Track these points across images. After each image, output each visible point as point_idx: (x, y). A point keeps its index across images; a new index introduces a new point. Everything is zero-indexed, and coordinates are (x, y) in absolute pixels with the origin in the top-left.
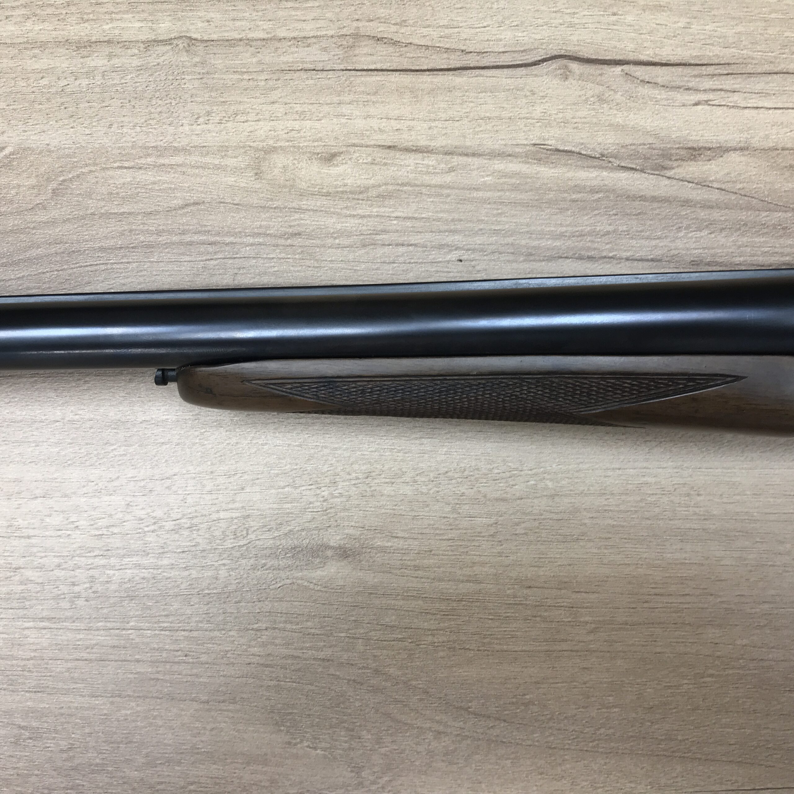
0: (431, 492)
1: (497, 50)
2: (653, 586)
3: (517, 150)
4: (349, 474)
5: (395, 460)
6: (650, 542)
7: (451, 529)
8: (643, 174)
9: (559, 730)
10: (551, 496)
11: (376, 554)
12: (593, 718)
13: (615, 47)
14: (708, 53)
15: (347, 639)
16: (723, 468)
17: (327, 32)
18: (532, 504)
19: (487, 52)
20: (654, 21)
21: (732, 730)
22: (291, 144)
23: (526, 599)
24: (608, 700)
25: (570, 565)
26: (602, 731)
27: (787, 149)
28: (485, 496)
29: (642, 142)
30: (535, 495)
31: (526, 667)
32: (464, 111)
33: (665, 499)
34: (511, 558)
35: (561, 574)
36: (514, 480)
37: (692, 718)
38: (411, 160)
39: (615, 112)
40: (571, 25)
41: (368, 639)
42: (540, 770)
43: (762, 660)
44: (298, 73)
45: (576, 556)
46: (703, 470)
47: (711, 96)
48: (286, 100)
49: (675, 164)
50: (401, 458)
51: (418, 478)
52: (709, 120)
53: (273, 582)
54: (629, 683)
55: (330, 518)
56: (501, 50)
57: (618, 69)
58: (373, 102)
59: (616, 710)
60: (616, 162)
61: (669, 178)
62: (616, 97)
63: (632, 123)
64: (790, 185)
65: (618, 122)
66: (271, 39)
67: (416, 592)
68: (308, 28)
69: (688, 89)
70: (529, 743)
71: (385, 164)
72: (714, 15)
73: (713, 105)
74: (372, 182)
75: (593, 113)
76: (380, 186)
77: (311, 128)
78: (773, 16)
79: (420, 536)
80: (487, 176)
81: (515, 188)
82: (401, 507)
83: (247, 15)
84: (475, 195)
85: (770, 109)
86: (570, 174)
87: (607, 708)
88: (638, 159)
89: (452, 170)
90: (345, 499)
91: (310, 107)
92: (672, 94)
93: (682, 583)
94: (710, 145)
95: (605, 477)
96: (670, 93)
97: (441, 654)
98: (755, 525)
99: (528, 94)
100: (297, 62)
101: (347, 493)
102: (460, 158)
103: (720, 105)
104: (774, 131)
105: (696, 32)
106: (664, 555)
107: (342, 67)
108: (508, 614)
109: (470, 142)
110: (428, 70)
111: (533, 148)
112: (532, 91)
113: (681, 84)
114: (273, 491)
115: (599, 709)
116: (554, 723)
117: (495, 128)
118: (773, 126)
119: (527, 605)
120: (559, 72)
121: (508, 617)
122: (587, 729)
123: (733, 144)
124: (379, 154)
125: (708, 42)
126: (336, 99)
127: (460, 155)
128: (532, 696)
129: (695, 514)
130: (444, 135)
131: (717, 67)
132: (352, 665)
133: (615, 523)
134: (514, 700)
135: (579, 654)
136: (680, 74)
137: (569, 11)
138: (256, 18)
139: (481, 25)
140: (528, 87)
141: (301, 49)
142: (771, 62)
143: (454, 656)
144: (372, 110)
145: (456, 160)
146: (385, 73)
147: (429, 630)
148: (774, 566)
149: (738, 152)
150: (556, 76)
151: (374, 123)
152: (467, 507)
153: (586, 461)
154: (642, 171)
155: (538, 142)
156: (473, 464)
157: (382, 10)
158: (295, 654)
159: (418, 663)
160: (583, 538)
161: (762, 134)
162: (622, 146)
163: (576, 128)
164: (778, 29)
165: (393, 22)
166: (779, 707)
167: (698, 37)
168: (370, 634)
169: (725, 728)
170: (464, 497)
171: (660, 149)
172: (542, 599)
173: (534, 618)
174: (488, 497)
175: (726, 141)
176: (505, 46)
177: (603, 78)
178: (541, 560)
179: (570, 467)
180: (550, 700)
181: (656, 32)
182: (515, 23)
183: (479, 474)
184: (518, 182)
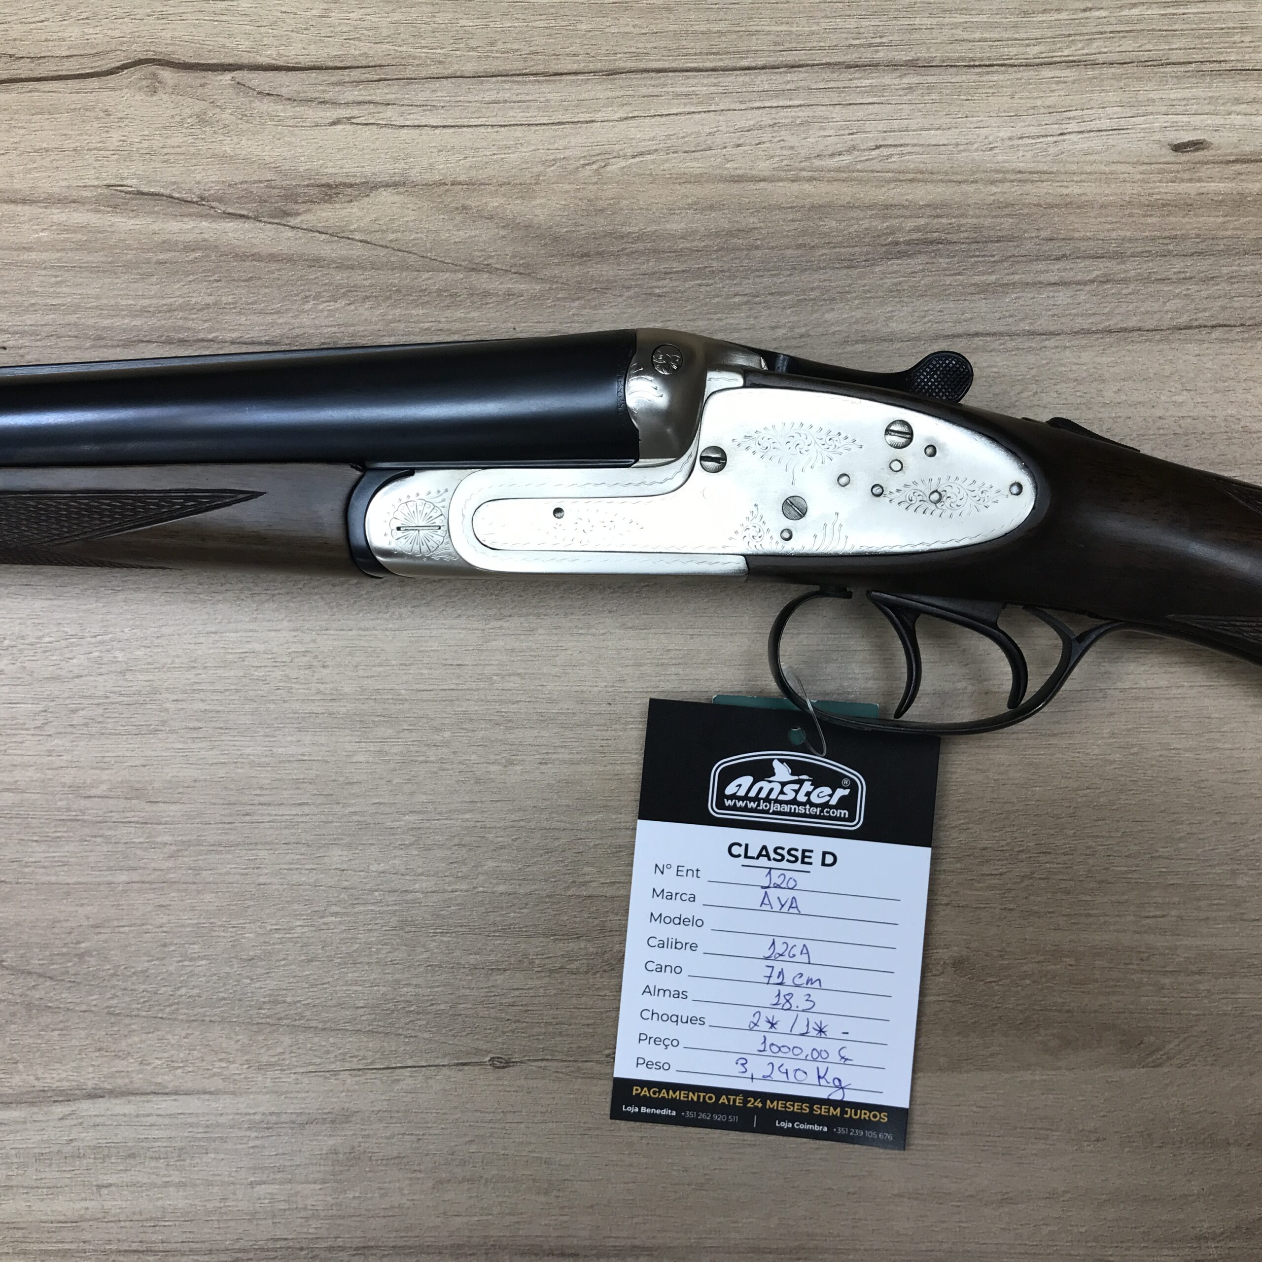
1: (58, 53)
2: (258, 792)
3: (86, 193)
6: (256, 732)
8: (258, 224)
9: (125, 989)
10: (121, 672)
12: (171, 974)
13: (223, 46)
14: (353, 51)
16: (360, 629)
18: (94, 684)
19: (44, 57)
20: (279, 8)
21: (360, 988)
23: (84, 814)
24: (194, 949)
25: (144, 766)
26: (183, 991)
27: (460, 183)
28: (31, 674)
29: (256, 178)
30: (101, 670)
31: (82, 905)
32: (12, 140)
33: (278, 674)
34: (64, 758)
35: (132, 778)
36: (71, 651)
37: (307, 973)
39: (222, 138)
40: (163, 16)
42: (98, 1045)
43: (406, 891)
45: (154, 754)
46: (332, 632)
47: (355, 111)
49: (302, 208)
52: (351, 144)
54: (221, 926)
56: (64, 54)
57: (228, 76)
59: (203, 962)
60: (222, 208)
61: (293, 228)
62: (223, 116)
63: (244, 153)
64: (461, 233)
65: (225, 151)
69: (324, 102)
70: (84, 1008)
73: (358, 124)
75: (190, 139)
80: (43, 230)
81: (80, 247)
84: (25, 257)
85: (436, 127)
86: (156, 227)
87: (191, 960)
88: (250, 202)
92: (300, 109)
93: (298, 788)
94: (352, 180)
95: (196, 644)
96: (298, 109)
98: (401, 706)
99: (102, 114)
102: (6, 206)
103: (367, 124)
104: (442, 159)
105: (337, 22)
106: (274, 750)
108: (59, 834)
109: (20, 184)
111: (106, 191)
112: (106, 111)
113: (317, 95)
115: (181, 961)
116: (118, 980)
117: (55, 164)
118: (440, 151)
119: (84, 821)
120: (144, 83)
121: (58, 837)
122: (163, 989)
123: (384, 178)
125: (353, 35)
127: (6, 202)
128: (88, 944)
129: (319, 692)
131: (364, 71)
133: (208, 707)
134: (65, 950)
135: (154, 886)
136: (314, 81)
139: (37, 19)
140: (100, 105)
142: (440, 62)
148: (426, 762)
149: (390, 190)
150: (140, 89)
152: (6, 689)
153: (171, 623)
154: (256, 219)
155: (113, 182)
156: (16, 630)
160: (163, 728)
161: (425, 163)
162: (230, 185)
163: (167, 161)
164: (450, 16)
166: (426, 955)
167: (339, 28)
169: (351, 985)
171: (282, 187)
172: (105, 813)
173: (94, 839)
174: (35, 675)
175: (374, 174)
176: (69, 49)
177: (206, 90)
178: (106, 760)
179: (148, 632)
180: (113, 949)
181: (281, 23)
182: (84, 15)
183: (23, 644)
184: (85, 238)
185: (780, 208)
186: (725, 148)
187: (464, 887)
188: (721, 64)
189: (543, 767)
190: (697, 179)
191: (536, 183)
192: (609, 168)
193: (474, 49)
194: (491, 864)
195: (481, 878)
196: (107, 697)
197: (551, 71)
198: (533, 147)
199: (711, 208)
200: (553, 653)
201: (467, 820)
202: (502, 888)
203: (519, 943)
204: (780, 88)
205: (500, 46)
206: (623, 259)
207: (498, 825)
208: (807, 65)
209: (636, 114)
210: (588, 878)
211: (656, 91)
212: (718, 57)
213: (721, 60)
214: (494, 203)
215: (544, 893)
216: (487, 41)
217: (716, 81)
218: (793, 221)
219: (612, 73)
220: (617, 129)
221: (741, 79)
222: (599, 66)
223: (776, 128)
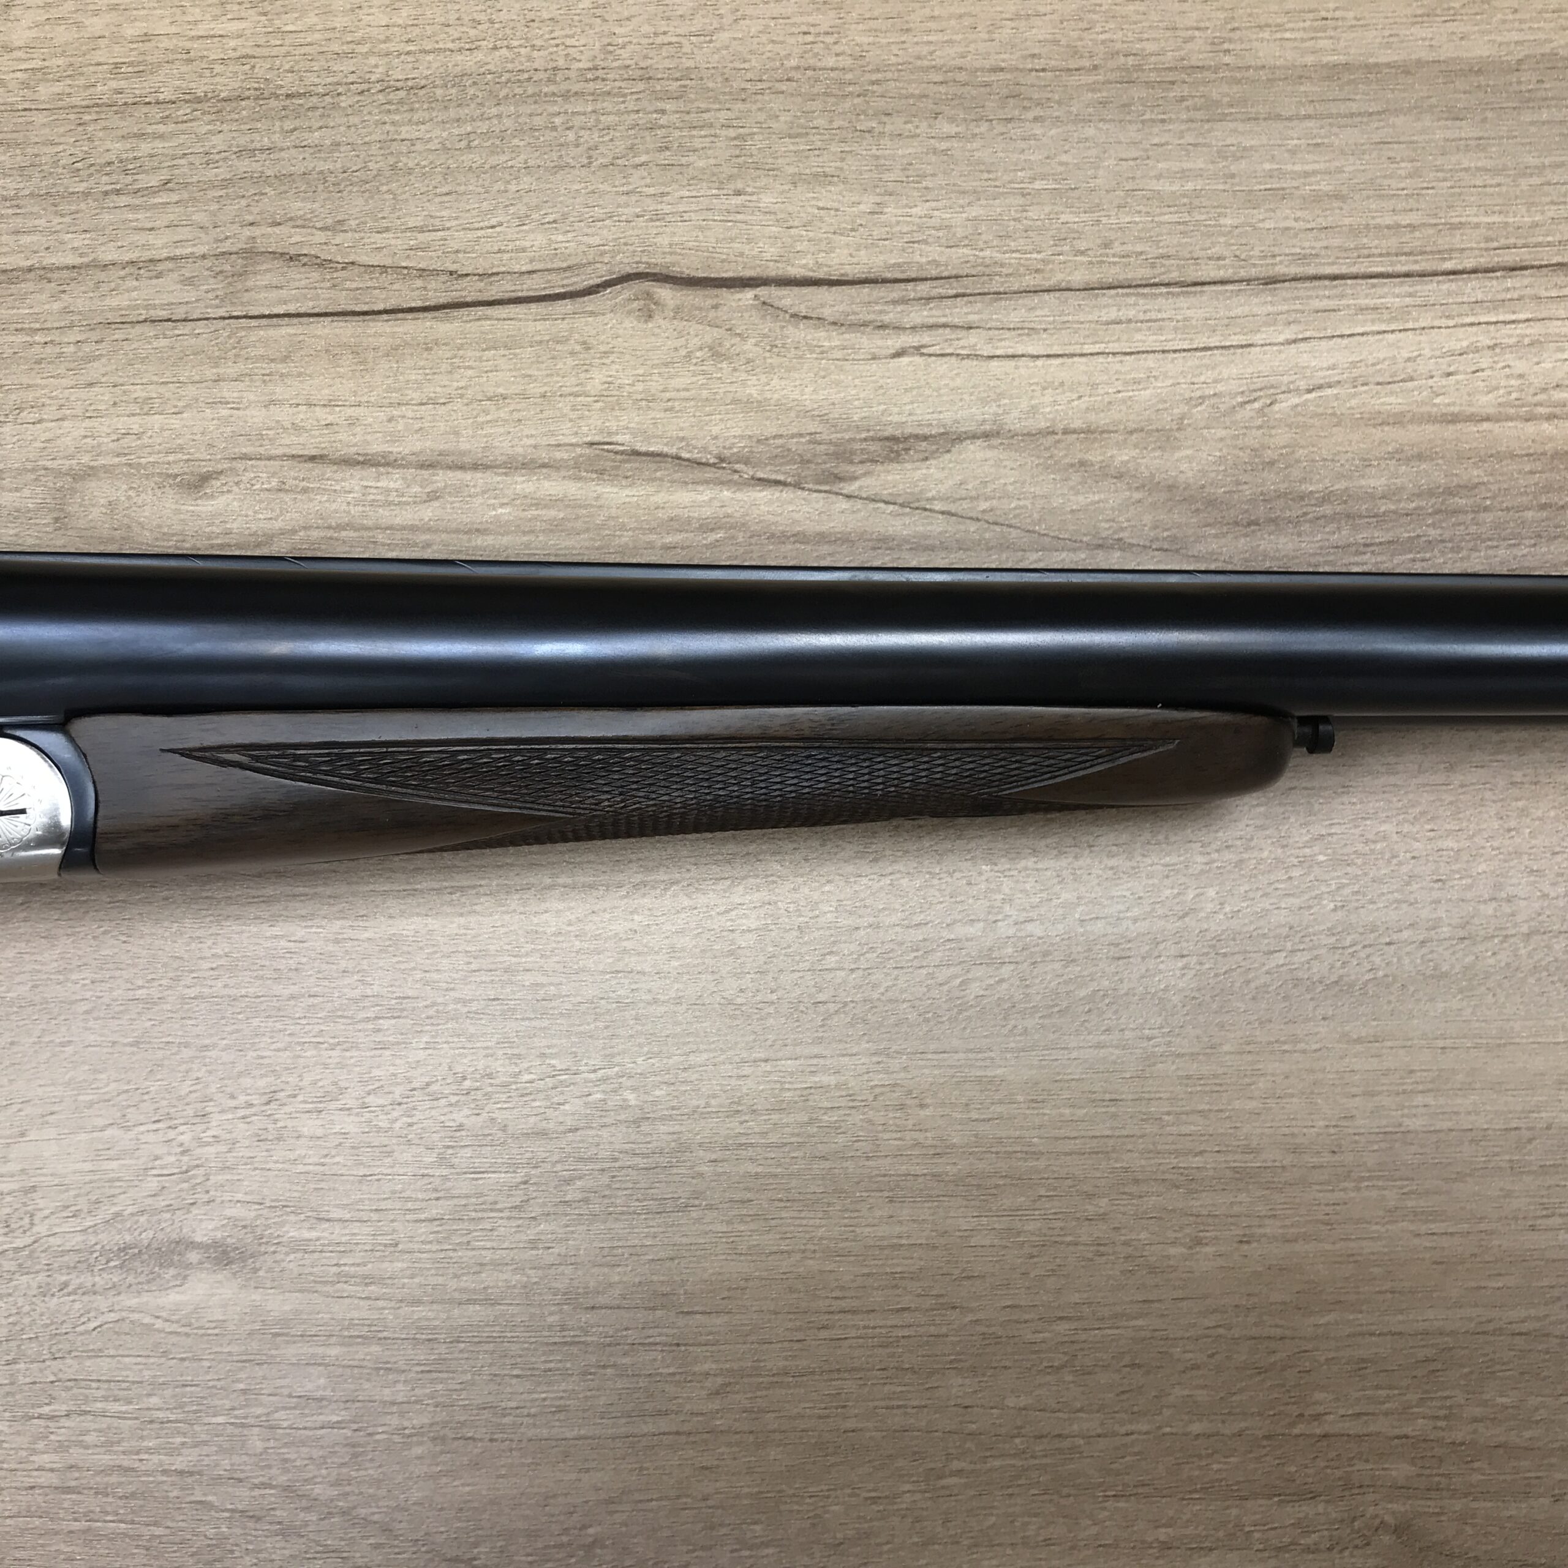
0: (397, 1125)
1: (517, 268)
2: (837, 1294)
3: (558, 455)
4: (233, 1097)
5: (326, 1066)
6: (829, 1204)
7: (437, 1199)
8: (800, 492)
10: (634, 1122)
11: (287, 1254)
13: (742, 254)
14: (917, 258)
15: (230, 1429)
17: (195, 249)
18: (596, 1140)
19: (497, 274)
20: (814, 202)
22: (123, 460)
23: (586, 1334)
24: (754, 1531)
25: (672, 1259)
27: (1074, 432)
28: (504, 1128)
29: (795, 431)
30: (605, 1120)
31: (587, 1470)
32: (455, 384)
33: (857, 1117)
34: (556, 1251)
35: (655, 1278)
36: (562, 1093)
38: (355, 481)
39: (744, 376)
40: (657, 217)
41: (271, 1428)
43: (1059, 1436)
44: (138, 327)
45: (685, 1240)
46: (930, 1056)
47: (926, 338)
48: (114, 379)
49: (860, 470)
50: (337, 1060)
51: (370, 1100)
52: (923, 383)
53: (83, 1320)
54: (794, 1495)
55: (194, 1187)
56: (524, 269)
57: (749, 294)
58: (282, 375)
59: (770, 1551)
60: (748, 472)
61: (849, 497)
62: (745, 348)
63: (776, 396)
64: (1081, 498)
65: (750, 395)
66: (88, 266)
67: (366, 1329)
68: (159, 243)
69: (883, 327)
71: (305, 490)
72: (926, 188)
73: (930, 355)
74: (278, 525)
75: (701, 379)
76: (294, 532)
77: (162, 429)
78: (1038, 185)
79: (375, 1216)
80: (502, 505)
81: (557, 527)
82: (337, 1159)
83: (42, 222)
84: (479, 542)
85: (1038, 357)
86: (659, 498)
87: (750, 1549)
88: (788, 463)
89: (433, 496)
90: (224, 1148)
91: (162, 389)
92: (851, 337)
93: (896, 1287)
94: (926, 431)
95: (739, 1077)
96: (847, 336)
97: (418, 1451)
98: (1035, 1163)
99: (578, 348)
100: (137, 307)
101: (228, 1136)
102: (450, 474)
103: (942, 355)
104: (1048, 399)
105: (894, 219)
106: (858, 1230)
107: (222, 312)
108: (552, 1365)
109: (468, 444)
110: (386, 312)
111: (588, 451)
112: (584, 343)
113: (869, 318)
114: (83, 1137)
115: (736, 1550)
117: (516, 416)
118: (1044, 389)
119: (587, 1344)
120: (636, 305)
121: (550, 1370)
123: (970, 427)
124: (293, 473)
125: (918, 237)
126: (210, 373)
127: (450, 468)
128: (599, 1529)
129: (917, 1144)
130: (417, 431)
131: (935, 283)
132: (240, 1480)
133: (759, 1169)
134: (565, 1539)
135: (691, 1439)
136: (867, 299)
137: (651, 190)
138: (59, 228)
139: (486, 224)
140: (577, 336)
141: (144, 283)
142: (1037, 271)
143: (442, 1452)
144: (279, 391)
145: (442, 478)
146: (305, 320)
147: (393, 1403)
148: (1076, 1244)
149: (979, 442)
150: (629, 313)
151: (284, 414)
152: (468, 1152)
153: (702, 1047)
154: (798, 486)
155: (597, 439)
156: (481, 1065)
157: (299, 204)
158: (126, 1463)
159: (371, 1472)
160: (697, 1202)
161: (1024, 405)
162: (759, 441)
163: (671, 409)
164: (1047, 209)
165: (318, 225)
166: (1094, 1530)
167: (898, 228)
168: (277, 1416)
170: (463, 1133)
171: (831, 443)
172: (617, 1330)
173: (602, 1371)
174: (510, 1130)
175: (957, 421)
176: (531, 261)
177: (720, 314)
178: (615, 1252)
179: (671, 1061)
180: (635, 1537)
181: (819, 224)
182: (550, 218)
183: (491, 1085)
184: (561, 515)
185: (1513, 456)
186: (1432, 377)
187: (1145, 1427)
188: (1416, 268)
189: (1246, 1247)
190: (1397, 420)
191: (1179, 429)
192: (1276, 407)
193: (1083, 253)
194: (1178, 1392)
195: (1167, 1412)
196: (616, 1160)
197: (1189, 280)
198: (1170, 382)
199: (1420, 457)
200: (1247, 1080)
201: (1141, 1328)
202: (1196, 1428)
203: (1228, 1508)
204: (1499, 297)
205: (1117, 248)
206: (1306, 527)
207: (1187, 1335)
208: (1532, 267)
209: (1308, 334)
210: (1320, 1409)
211: (1331, 304)
212: (1411, 258)
213: (1416, 262)
214: (1123, 456)
215: (1260, 1433)
216: (1099, 241)
217: (1411, 290)
218: (1532, 472)
219: (1271, 281)
220: (1283, 356)
221: (1445, 287)
222: (1253, 272)
223: (1498, 350)
